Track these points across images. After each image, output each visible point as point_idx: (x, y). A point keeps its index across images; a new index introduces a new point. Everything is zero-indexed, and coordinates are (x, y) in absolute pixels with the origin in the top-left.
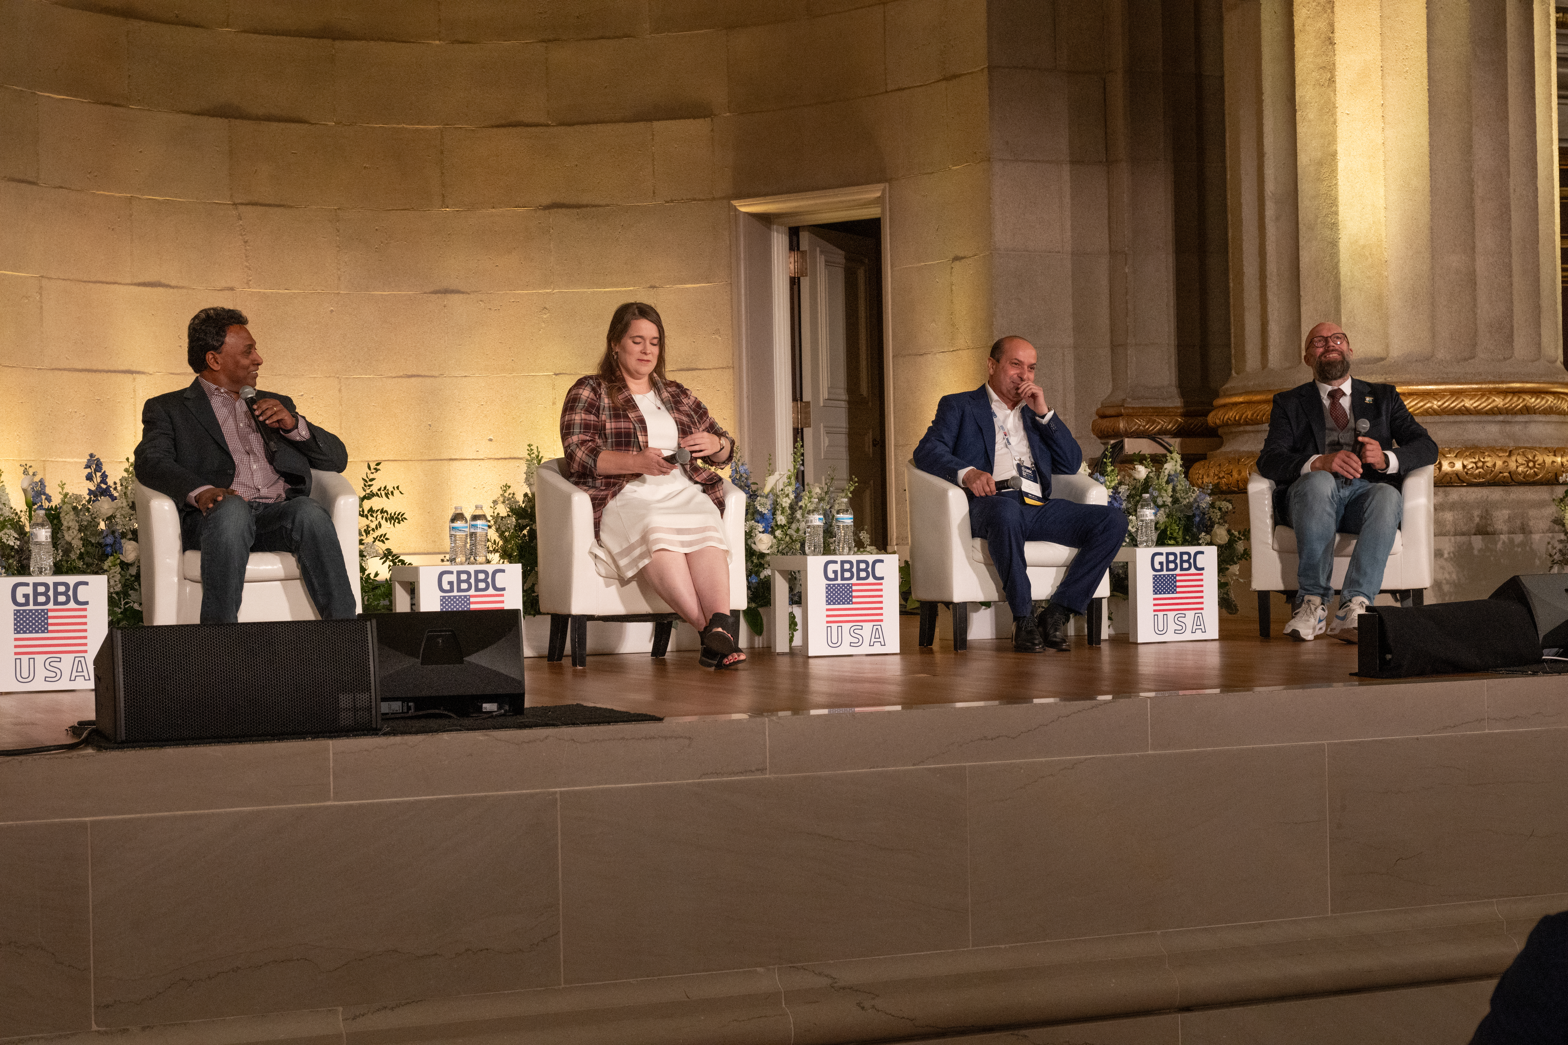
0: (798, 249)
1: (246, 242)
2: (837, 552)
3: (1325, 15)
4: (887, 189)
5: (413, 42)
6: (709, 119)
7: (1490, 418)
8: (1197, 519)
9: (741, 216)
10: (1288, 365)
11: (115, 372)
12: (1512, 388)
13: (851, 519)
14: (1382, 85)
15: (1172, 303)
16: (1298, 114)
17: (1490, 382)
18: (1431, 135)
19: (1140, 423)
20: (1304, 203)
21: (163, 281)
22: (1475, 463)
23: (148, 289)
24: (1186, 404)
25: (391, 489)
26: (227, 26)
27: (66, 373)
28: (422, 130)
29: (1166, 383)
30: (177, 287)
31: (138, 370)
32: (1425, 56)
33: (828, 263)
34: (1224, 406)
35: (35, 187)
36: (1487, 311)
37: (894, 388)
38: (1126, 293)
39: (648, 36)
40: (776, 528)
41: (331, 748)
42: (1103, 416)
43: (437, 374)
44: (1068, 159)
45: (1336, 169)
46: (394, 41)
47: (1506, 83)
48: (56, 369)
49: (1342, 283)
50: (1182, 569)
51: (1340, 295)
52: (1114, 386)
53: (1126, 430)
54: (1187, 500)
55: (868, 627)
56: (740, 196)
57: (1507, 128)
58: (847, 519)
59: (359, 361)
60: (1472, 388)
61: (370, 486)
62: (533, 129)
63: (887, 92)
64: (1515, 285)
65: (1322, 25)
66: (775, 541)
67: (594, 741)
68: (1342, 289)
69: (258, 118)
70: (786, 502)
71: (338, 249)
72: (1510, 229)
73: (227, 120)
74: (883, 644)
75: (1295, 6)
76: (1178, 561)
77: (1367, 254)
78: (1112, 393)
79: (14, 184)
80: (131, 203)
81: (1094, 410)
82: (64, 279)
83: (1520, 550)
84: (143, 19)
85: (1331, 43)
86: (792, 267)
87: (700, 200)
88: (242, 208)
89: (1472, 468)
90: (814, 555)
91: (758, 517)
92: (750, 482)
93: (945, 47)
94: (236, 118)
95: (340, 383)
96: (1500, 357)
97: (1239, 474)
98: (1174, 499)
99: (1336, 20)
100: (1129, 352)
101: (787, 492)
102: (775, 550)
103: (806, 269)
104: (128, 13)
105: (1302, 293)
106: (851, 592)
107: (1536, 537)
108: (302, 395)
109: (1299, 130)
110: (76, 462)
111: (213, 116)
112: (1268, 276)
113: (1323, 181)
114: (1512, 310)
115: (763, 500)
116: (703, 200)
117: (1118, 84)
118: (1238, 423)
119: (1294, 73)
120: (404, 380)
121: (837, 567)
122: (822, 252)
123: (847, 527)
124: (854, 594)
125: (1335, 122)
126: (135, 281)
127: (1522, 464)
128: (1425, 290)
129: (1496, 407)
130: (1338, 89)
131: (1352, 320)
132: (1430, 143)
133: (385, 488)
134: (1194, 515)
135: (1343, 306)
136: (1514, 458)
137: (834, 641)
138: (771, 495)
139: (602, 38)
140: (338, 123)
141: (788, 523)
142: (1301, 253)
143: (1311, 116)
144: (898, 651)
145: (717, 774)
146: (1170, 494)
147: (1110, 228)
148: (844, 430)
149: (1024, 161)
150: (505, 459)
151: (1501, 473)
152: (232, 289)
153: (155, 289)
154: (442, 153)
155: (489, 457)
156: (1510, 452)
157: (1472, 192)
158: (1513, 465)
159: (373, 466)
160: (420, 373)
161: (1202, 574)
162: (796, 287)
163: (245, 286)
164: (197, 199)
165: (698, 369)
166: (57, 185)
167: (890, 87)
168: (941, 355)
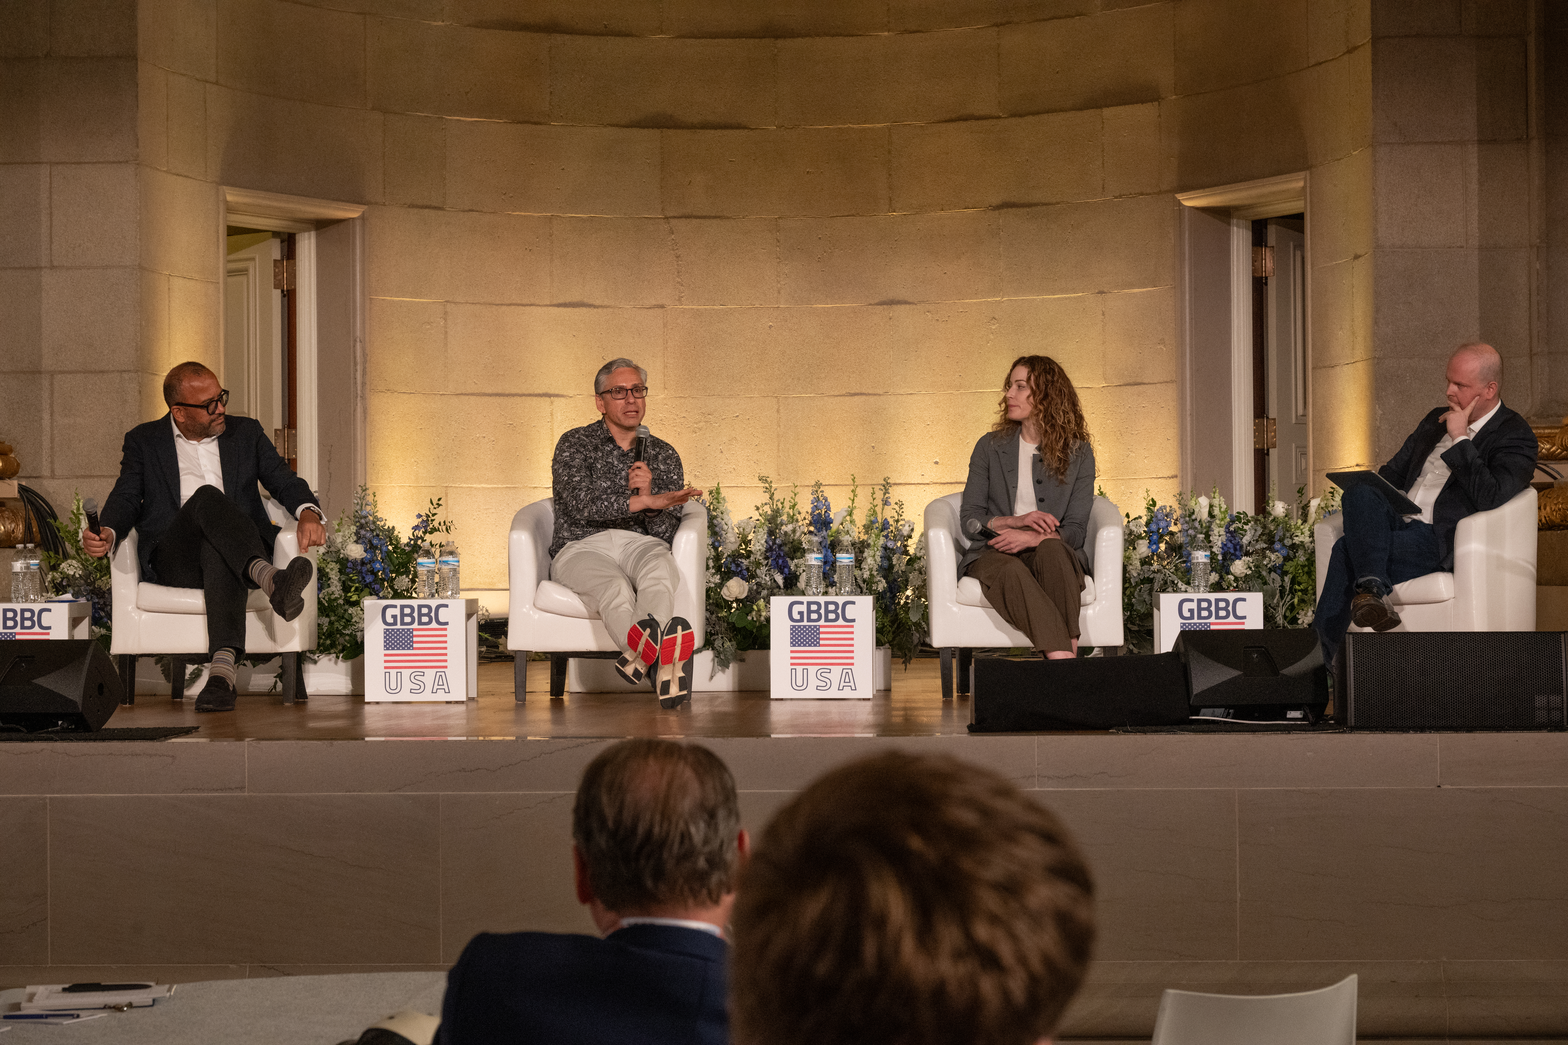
0: (1265, 244)
1: (678, 257)
4: (1309, 178)
5: (860, 35)
6: (1157, 103)
9: (1185, 211)
11: (530, 395)
21: (586, 300)
23: (569, 309)
26: (662, 32)
27: (472, 398)
28: (869, 129)
30: (601, 306)
31: (557, 392)
35: (440, 213)
37: (1313, 405)
38: (1538, 293)
39: (1099, 14)
43: (881, 393)
44: (1476, 138)
46: (841, 35)
48: (462, 394)
52: (1532, 402)
55: (837, 670)
56: (1185, 188)
59: (799, 379)
62: (985, 122)
69: (692, 127)
71: (778, 260)
73: (658, 131)
74: (853, 688)
78: (1530, 410)
79: (416, 210)
80: (551, 222)
82: (473, 303)
84: (567, 33)
86: (1255, 265)
87: (1147, 194)
88: (673, 222)
93: (1348, 15)
94: (671, 127)
95: (778, 402)
103: (1274, 268)
104: (550, 29)
108: (737, 416)
110: (483, 487)
111: (644, 127)
116: (1150, 194)
120: (847, 398)
124: (822, 636)
126: (555, 302)
137: (799, 683)
139: (1057, 18)
140: (779, 127)
144: (873, 695)
149: (1417, 143)
150: (951, 483)
152: (662, 306)
153: (577, 310)
154: (889, 152)
155: (935, 481)
160: (864, 391)
163: (677, 303)
164: (625, 214)
165: (1144, 384)
166: (467, 208)
167: (1313, 61)
168: (1346, 368)
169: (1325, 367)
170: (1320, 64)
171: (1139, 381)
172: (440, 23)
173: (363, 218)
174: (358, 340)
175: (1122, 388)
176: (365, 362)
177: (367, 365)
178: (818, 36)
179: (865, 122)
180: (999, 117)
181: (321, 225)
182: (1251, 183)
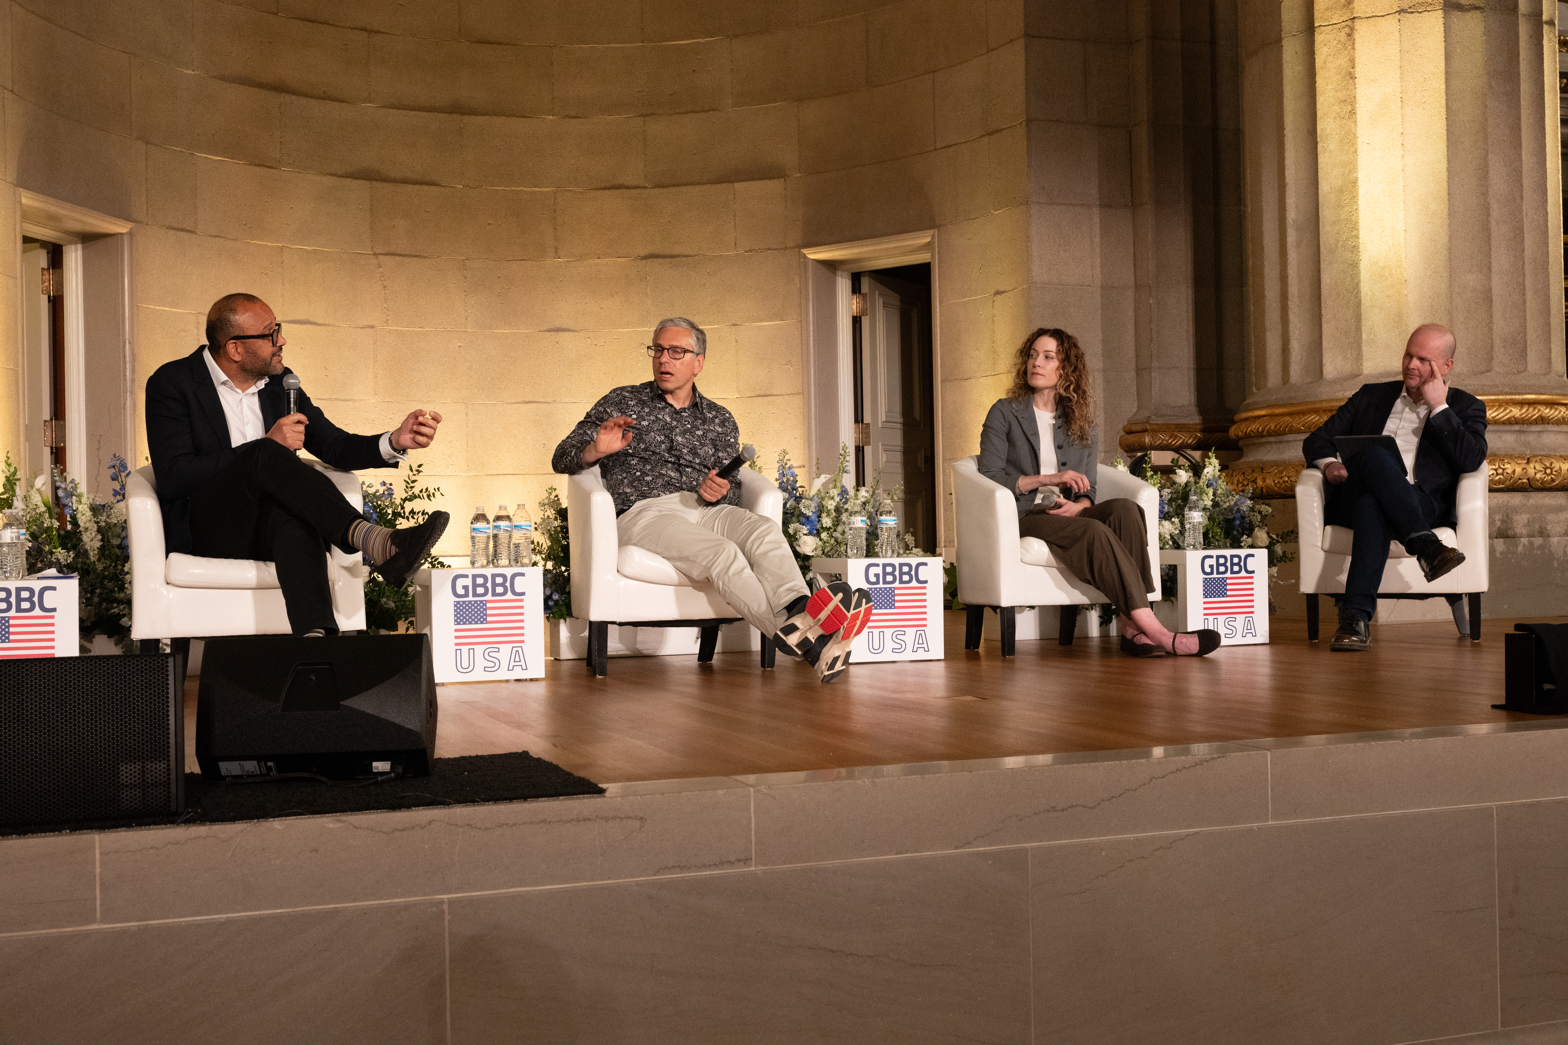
0: (860, 293)
1: (385, 287)
2: (880, 554)
3: (1346, 52)
4: (936, 234)
5: (530, 117)
6: (783, 179)
7: (1507, 428)
8: (1238, 522)
9: (810, 262)
10: (1309, 380)
12: (1528, 399)
13: (894, 520)
14: (1402, 115)
15: (1192, 331)
16: (1320, 146)
17: (1506, 394)
18: (1449, 160)
19: (1163, 438)
20: (1326, 228)
21: (311, 319)
22: (1496, 470)
23: (297, 326)
24: (1204, 420)
25: (432, 491)
26: (370, 102)
28: (538, 192)
29: (1186, 403)
30: (323, 325)
32: (1443, 87)
33: (885, 305)
34: (1246, 419)
35: (193, 236)
36: (1502, 326)
37: (942, 409)
38: (1151, 322)
39: (730, 110)
40: (822, 531)
41: (97, 846)
42: (1130, 432)
43: (550, 401)
44: (1098, 203)
45: (1357, 195)
46: (515, 116)
47: (1519, 113)
49: (1363, 302)
50: (1232, 572)
51: (1361, 314)
52: (1138, 406)
53: (1151, 444)
54: (1228, 504)
55: (911, 632)
56: (811, 245)
57: (1520, 155)
58: (890, 520)
59: (483, 389)
60: (1490, 400)
61: (412, 487)
62: (633, 191)
63: (936, 149)
64: (1528, 303)
65: (1342, 61)
66: (820, 543)
67: (501, 826)
68: (1363, 307)
69: (396, 181)
70: (831, 505)
71: (466, 293)
72: (1523, 250)
73: (368, 183)
74: (927, 649)
75: (1316, 45)
76: (1228, 564)
77: (1387, 274)
78: (1137, 411)
79: (173, 232)
80: (282, 252)
81: (1121, 426)
83: (1539, 552)
84: (294, 94)
85: (1351, 78)
86: (854, 307)
87: (774, 250)
88: (381, 258)
89: (1493, 474)
90: (857, 558)
91: (803, 519)
92: (798, 485)
93: (987, 106)
94: (377, 180)
95: (467, 407)
96: (1515, 370)
97: (1264, 482)
98: (1214, 502)
99: (1356, 55)
100: (1153, 375)
101: (832, 495)
102: (820, 552)
103: (867, 309)
104: (280, 88)
105: (1323, 312)
106: (894, 596)
107: (1554, 540)
109: (1320, 160)
111: (356, 178)
112: (1290, 298)
113: (1343, 207)
114: (1526, 326)
115: (807, 502)
116: (777, 249)
117: (1142, 136)
118: (1260, 435)
119: (1315, 107)
120: (522, 405)
121: (879, 570)
122: (880, 294)
123: (890, 528)
124: (897, 598)
125: (1355, 152)
127: (1540, 471)
128: (1443, 307)
129: (1514, 417)
130: (1358, 120)
131: (1372, 336)
132: (1448, 168)
133: (427, 489)
134: (1234, 519)
135: (1364, 323)
136: (1532, 465)
137: (876, 646)
138: (815, 497)
139: (692, 112)
140: (465, 186)
141: (833, 525)
142: (1322, 275)
143: (1332, 147)
144: (942, 657)
145: (681, 868)
146: (1212, 497)
147: (1135, 265)
148: (900, 448)
149: (1058, 204)
151: (1520, 479)
152: (372, 327)
153: (304, 326)
154: (555, 211)
156: (1528, 459)
157: (1488, 215)
158: (1531, 472)
159: (415, 467)
160: (536, 400)
161: (1252, 578)
162: (858, 325)
163: (385, 324)
164: (342, 249)
165: (773, 395)
166: (214, 234)
167: (939, 145)
168: (982, 380)
169: (956, 380)
170: (951, 146)
171: (769, 393)
172: (191, 72)
173: (131, 234)
174: (127, 342)
175: (754, 399)
176: (133, 361)
177: (136, 364)
178: (496, 115)
179: (535, 186)
180: (645, 187)
181: (88, 239)
182: (877, 240)
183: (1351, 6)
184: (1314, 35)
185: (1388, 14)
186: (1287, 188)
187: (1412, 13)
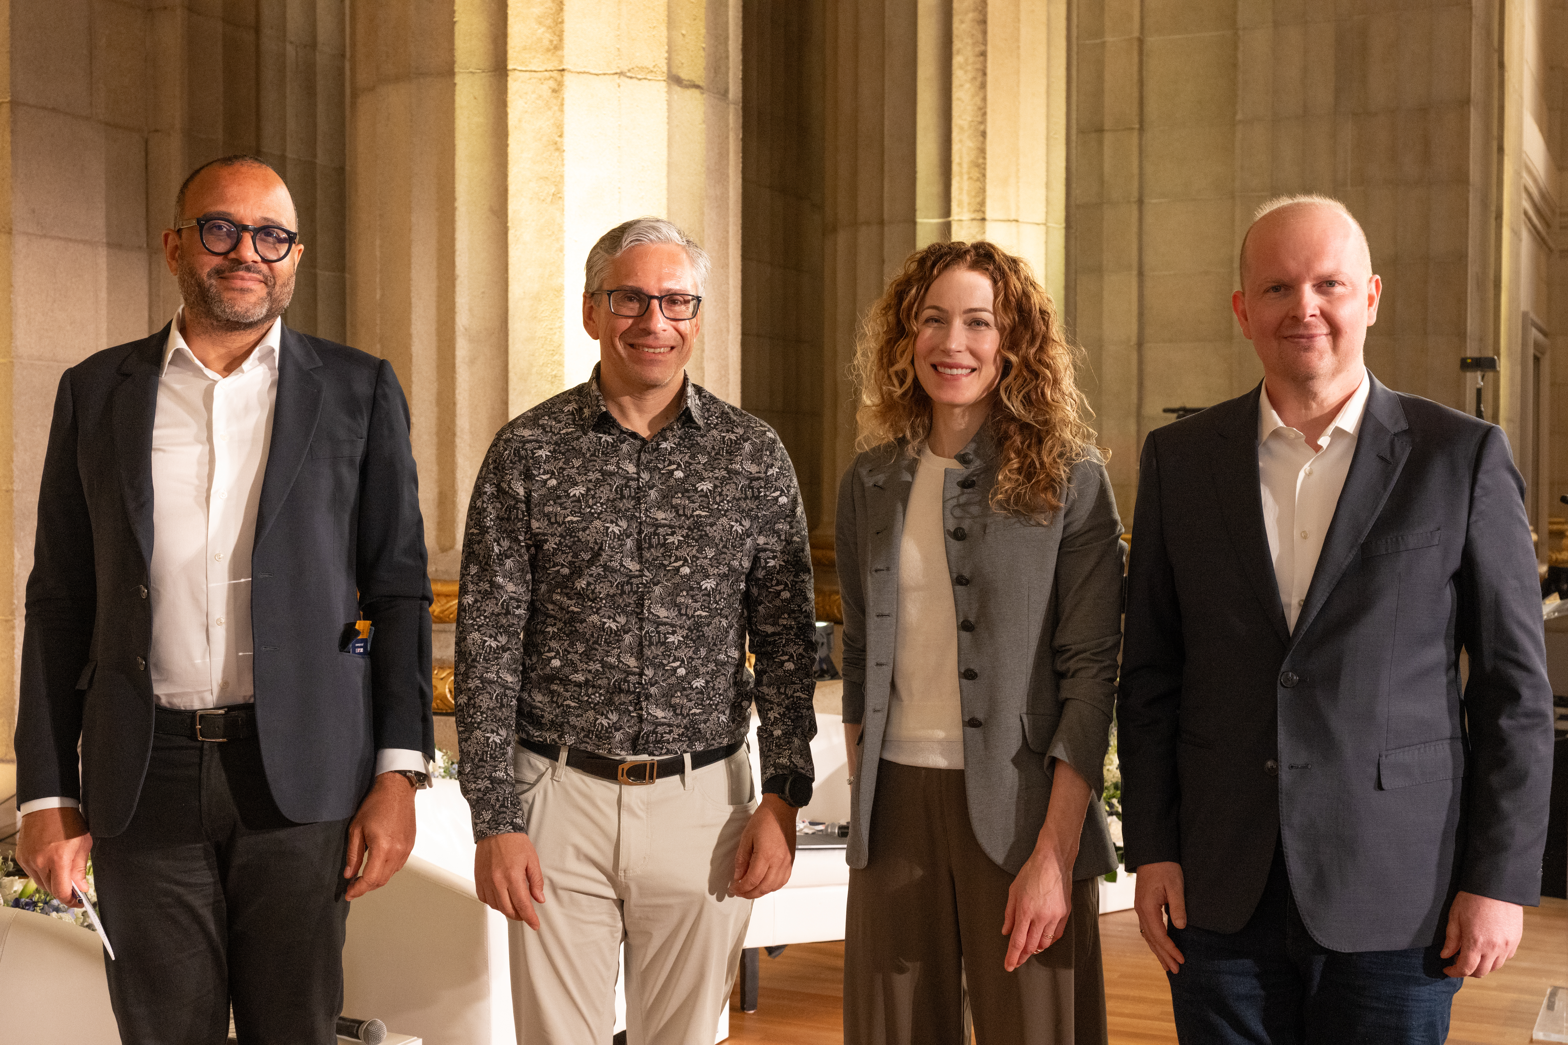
3: (551, 113)
16: (509, 232)
20: (517, 346)
44: (104, 240)
45: (561, 308)
85: (557, 149)
99: (566, 121)
109: (511, 253)
112: (458, 434)
113: (541, 321)
119: (507, 180)
125: (561, 250)
130: (566, 208)
143: (527, 237)
149: (54, 238)
183: (559, 53)
184: (507, 81)
185: (605, 74)
186: (458, 282)
187: (631, 78)
